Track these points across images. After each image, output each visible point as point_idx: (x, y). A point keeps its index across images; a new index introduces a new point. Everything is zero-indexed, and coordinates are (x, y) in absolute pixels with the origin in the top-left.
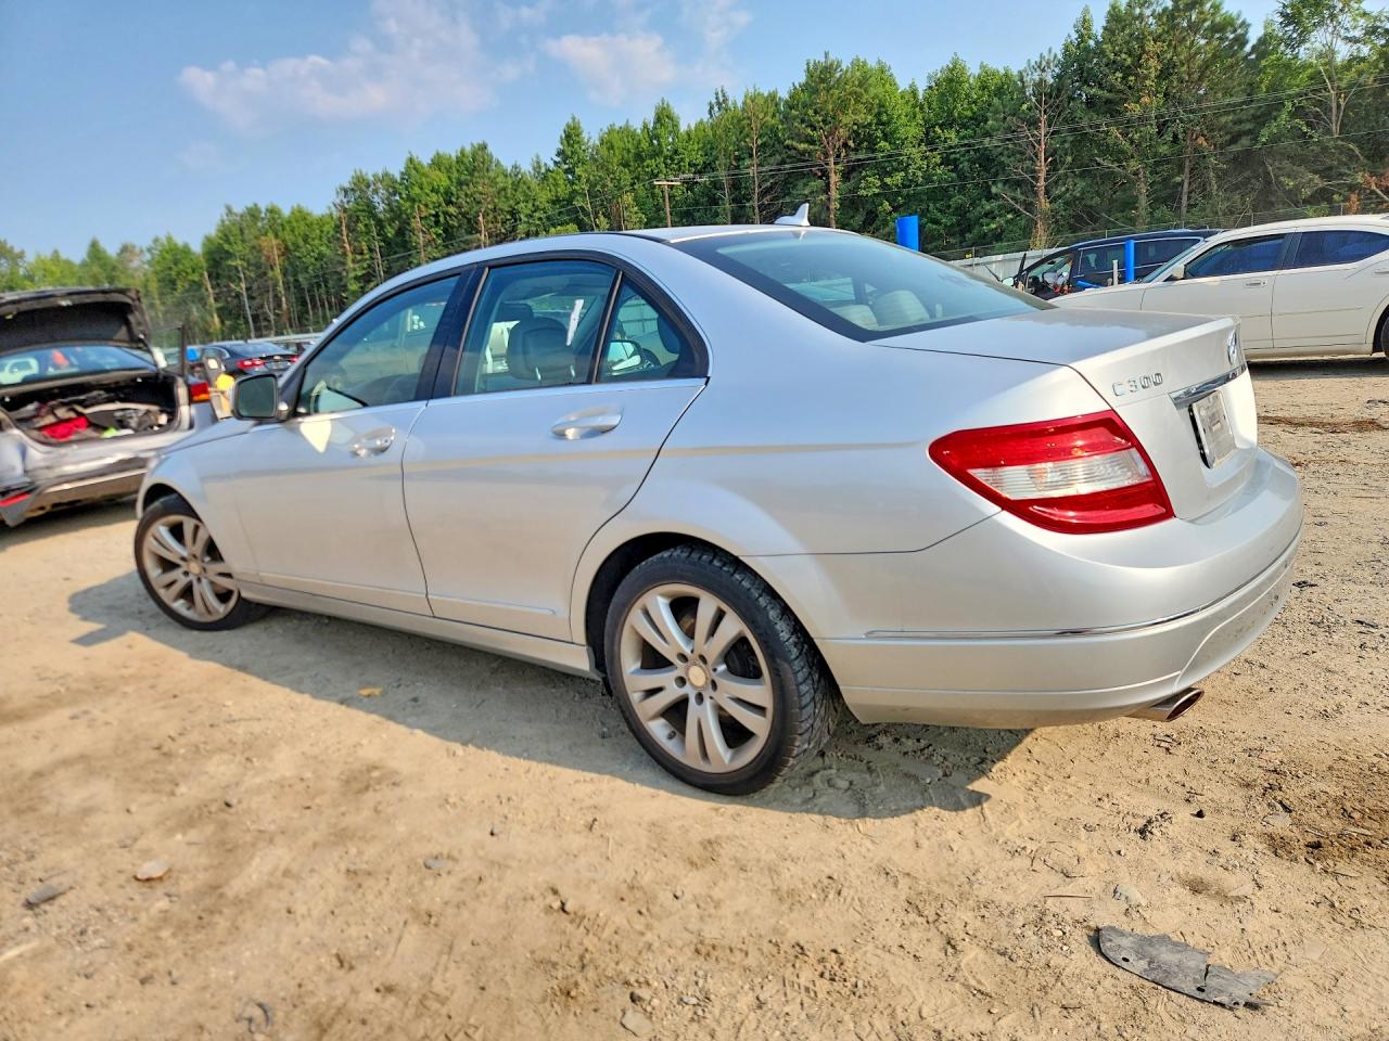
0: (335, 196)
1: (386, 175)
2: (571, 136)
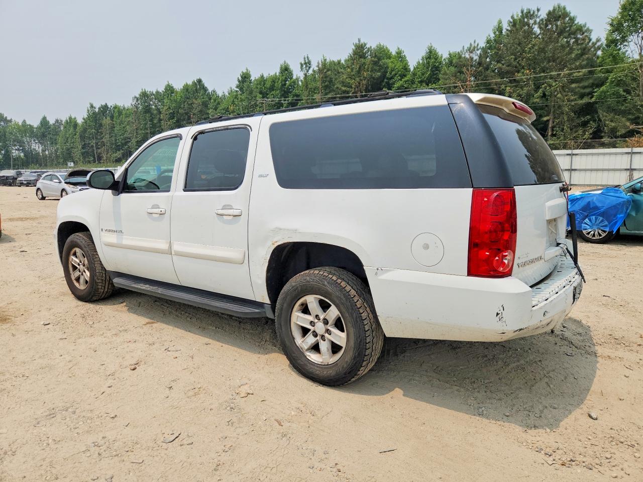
0: (132, 101)
1: (157, 92)
2: (245, 77)
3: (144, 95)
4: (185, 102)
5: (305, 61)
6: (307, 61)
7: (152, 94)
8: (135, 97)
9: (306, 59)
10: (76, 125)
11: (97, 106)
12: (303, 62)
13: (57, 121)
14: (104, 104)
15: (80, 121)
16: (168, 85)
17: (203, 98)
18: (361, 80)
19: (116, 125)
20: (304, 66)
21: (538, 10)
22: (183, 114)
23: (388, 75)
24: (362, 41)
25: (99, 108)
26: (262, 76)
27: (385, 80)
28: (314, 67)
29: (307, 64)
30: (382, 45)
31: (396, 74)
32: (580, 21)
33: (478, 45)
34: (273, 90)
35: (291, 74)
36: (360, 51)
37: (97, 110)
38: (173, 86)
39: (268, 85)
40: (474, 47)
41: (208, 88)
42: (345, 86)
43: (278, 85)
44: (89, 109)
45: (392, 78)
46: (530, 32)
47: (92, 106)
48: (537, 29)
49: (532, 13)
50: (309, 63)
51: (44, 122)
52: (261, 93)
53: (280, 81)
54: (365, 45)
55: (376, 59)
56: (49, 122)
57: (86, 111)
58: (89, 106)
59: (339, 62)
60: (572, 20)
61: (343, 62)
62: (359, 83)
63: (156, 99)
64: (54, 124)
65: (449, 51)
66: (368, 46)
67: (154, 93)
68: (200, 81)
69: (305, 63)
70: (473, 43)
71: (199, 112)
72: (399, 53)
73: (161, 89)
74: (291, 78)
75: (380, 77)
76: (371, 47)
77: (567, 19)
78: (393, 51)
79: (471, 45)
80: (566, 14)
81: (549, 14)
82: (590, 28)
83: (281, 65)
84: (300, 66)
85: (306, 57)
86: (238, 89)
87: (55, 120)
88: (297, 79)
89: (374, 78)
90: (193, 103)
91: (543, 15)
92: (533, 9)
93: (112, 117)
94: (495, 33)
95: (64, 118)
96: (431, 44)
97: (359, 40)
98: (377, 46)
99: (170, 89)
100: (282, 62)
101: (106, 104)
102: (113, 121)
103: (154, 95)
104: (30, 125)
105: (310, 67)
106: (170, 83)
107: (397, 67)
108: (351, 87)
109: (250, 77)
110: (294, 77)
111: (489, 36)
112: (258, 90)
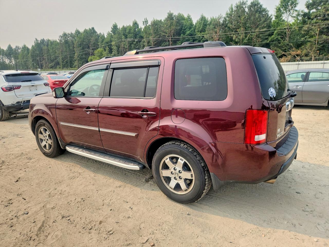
3: (65, 35)
4: (86, 39)
5: (145, 20)
6: (146, 21)
7: (69, 34)
8: (60, 36)
9: (146, 20)
10: (28, 49)
11: (39, 39)
12: (144, 21)
13: (17, 47)
14: (42, 39)
15: (30, 47)
16: (77, 30)
17: (96, 37)
18: (171, 30)
19: (50, 50)
20: (145, 23)
21: (247, 1)
22: (85, 45)
23: (183, 28)
24: (171, 12)
25: (40, 41)
26: (124, 26)
27: (182, 30)
28: (149, 23)
29: (146, 22)
30: (180, 13)
31: (187, 28)
32: (264, 7)
33: (222, 16)
34: (130, 34)
35: (138, 26)
36: (170, 17)
37: (39, 42)
38: (79, 30)
39: (127, 31)
40: (221, 17)
41: (97, 32)
42: (164, 33)
43: (132, 31)
44: (35, 41)
45: (185, 29)
46: (244, 11)
47: (36, 40)
48: (247, 10)
49: (244, 2)
50: (147, 21)
51: (10, 47)
52: (124, 35)
53: (133, 30)
54: (173, 14)
55: (178, 21)
56: (12, 47)
57: (34, 42)
58: (35, 40)
59: (161, 21)
60: (261, 6)
61: (163, 21)
62: (170, 32)
63: (71, 37)
64: (15, 49)
65: (211, 17)
66: (174, 14)
67: (70, 34)
68: (93, 28)
69: (145, 22)
70: (220, 15)
71: (93, 43)
72: (189, 17)
73: (74, 32)
74: (138, 28)
75: (180, 29)
76: (175, 15)
77: (259, 5)
78: (186, 16)
79: (219, 16)
80: (258, 4)
81: (252, 3)
82: (268, 10)
83: (133, 22)
84: (143, 23)
85: (146, 18)
86: (112, 33)
87: (15, 46)
88: (141, 28)
89: (177, 30)
90: (91, 39)
91: (249, 3)
92: (245, 1)
93: (47, 45)
94: (230, 10)
95: (21, 46)
96: (202, 14)
97: (170, 12)
98: (178, 14)
99: (78, 32)
100: (134, 20)
101: (44, 39)
102: (48, 47)
103: (70, 35)
104: (2, 49)
105: (147, 23)
106: (78, 29)
107: (187, 24)
108: (167, 34)
109: (117, 26)
110: (140, 27)
111: (227, 11)
112: (122, 33)
